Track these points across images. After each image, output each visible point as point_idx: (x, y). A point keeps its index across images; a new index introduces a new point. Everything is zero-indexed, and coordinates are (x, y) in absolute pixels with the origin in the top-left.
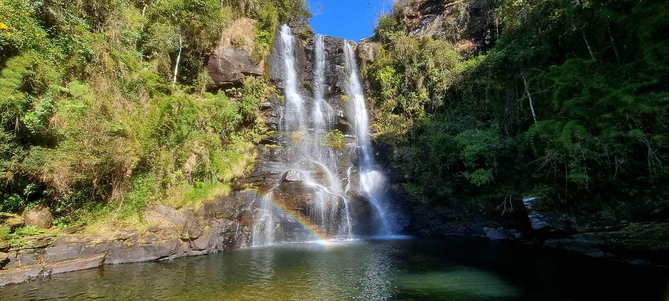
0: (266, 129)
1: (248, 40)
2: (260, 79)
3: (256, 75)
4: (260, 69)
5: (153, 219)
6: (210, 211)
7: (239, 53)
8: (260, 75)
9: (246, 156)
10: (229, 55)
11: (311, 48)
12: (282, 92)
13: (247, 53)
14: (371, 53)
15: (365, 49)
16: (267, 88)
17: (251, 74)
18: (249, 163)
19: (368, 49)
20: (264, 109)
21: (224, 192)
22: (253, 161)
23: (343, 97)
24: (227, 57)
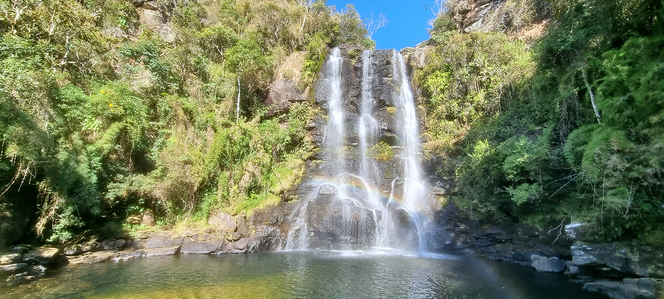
0: (312, 147)
1: (297, 71)
2: (305, 104)
3: (300, 101)
4: (304, 96)
5: (214, 222)
6: (258, 218)
7: (287, 84)
8: (304, 101)
9: (295, 171)
10: (279, 88)
11: (360, 65)
12: (326, 112)
13: (294, 83)
14: (422, 59)
15: (416, 56)
16: (311, 111)
17: (296, 101)
18: (297, 177)
19: (420, 56)
20: (310, 129)
21: (275, 202)
22: (301, 175)
23: (389, 109)
24: (277, 89)
